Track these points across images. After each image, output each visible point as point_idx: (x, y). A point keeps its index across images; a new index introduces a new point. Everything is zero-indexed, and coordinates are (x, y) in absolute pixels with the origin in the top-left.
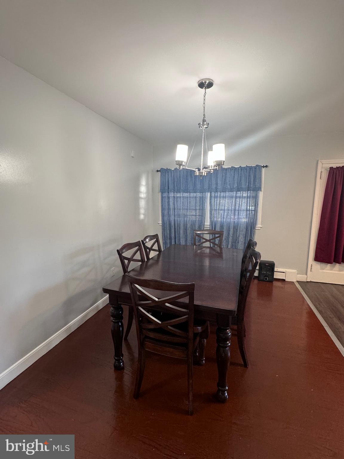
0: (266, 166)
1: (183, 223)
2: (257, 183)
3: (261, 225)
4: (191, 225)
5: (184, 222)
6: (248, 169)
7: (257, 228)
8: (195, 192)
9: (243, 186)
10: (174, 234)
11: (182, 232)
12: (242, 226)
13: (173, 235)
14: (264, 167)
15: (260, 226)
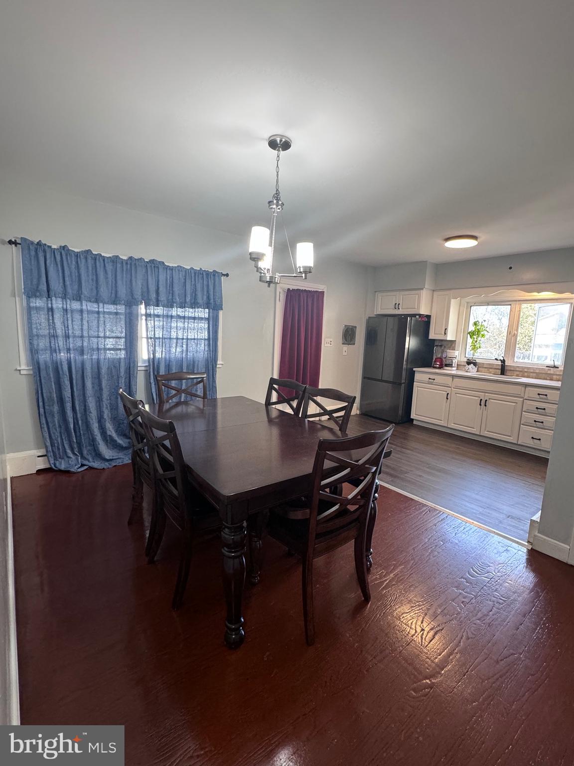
0: (227, 275)
1: (90, 366)
2: (217, 297)
3: (222, 361)
4: (108, 368)
5: (92, 364)
6: (204, 274)
7: (218, 366)
8: (114, 303)
9: (200, 301)
10: (70, 391)
11: (89, 384)
12: (200, 363)
13: (67, 394)
14: (224, 275)
15: (221, 363)
